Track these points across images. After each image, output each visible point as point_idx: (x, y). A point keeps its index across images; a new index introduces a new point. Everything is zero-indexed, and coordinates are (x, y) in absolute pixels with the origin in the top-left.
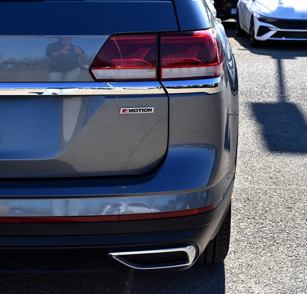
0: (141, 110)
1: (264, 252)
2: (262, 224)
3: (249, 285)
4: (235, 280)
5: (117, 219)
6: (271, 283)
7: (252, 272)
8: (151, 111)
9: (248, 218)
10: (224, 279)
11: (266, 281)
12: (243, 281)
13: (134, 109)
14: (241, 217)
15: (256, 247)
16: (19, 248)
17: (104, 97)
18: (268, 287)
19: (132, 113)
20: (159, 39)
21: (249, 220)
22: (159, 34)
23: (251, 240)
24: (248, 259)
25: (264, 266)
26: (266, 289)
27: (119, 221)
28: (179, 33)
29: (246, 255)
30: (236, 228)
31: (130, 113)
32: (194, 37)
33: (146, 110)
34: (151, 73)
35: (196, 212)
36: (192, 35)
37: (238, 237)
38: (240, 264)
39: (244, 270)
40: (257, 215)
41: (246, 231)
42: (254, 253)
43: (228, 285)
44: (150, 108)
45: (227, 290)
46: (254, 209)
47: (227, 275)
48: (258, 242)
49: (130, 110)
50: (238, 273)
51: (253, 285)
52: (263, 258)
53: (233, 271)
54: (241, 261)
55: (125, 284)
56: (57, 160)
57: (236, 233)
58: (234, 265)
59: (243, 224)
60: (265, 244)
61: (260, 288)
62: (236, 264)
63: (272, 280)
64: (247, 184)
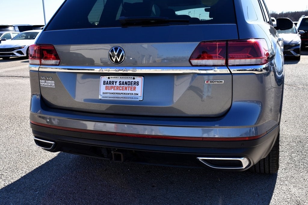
0: (217, 82)
1: (303, 170)
2: (306, 155)
3: (289, 187)
4: (282, 184)
5: (201, 140)
6: (303, 187)
7: (293, 180)
8: (222, 82)
9: (298, 152)
10: (276, 183)
11: (300, 186)
12: (286, 185)
13: (213, 81)
14: (294, 151)
15: (299, 167)
16: (151, 151)
17: (196, 74)
18: (301, 189)
19: (211, 83)
20: (227, 44)
21: (298, 153)
22: (227, 41)
23: (297, 163)
24: (293, 173)
25: (301, 178)
26: (299, 190)
27: (203, 141)
28: (239, 40)
29: (292, 171)
30: (289, 156)
31: (210, 83)
32: (247, 43)
33: (219, 82)
34: (223, 62)
35: (247, 139)
36: (246, 41)
37: (289, 161)
38: (287, 175)
39: (288, 179)
40: (304, 150)
41: (295, 158)
42: (296, 171)
43: (277, 186)
44: (222, 81)
45: (276, 189)
46: (303, 147)
47: (278, 181)
48: (301, 165)
49: (210, 81)
50: (284, 180)
51: (292, 188)
52: (302, 174)
53: (282, 179)
54: (288, 174)
55: (218, 180)
56: (172, 107)
57: (288, 159)
58: (283, 176)
59: (294, 154)
60: (305, 166)
61: (296, 190)
62: (284, 175)
63: (304, 186)
64: (301, 134)
